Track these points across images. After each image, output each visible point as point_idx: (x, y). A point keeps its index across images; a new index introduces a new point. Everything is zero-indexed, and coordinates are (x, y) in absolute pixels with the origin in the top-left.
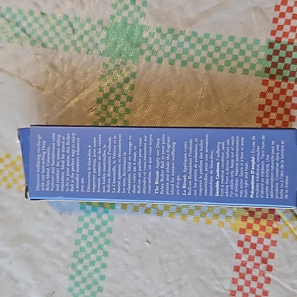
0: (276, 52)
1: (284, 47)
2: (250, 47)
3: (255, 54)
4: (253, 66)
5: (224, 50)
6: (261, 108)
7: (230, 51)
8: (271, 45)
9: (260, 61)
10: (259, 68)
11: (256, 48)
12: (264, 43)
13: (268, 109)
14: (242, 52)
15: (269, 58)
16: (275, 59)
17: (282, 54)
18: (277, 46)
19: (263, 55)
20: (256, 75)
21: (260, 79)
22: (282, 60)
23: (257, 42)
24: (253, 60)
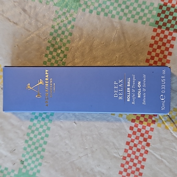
0: (163, 12)
1: (168, 9)
2: (147, 8)
3: (150, 12)
4: (148, 19)
5: (131, 8)
6: (151, 45)
7: (135, 9)
8: (161, 7)
9: (153, 16)
10: (152, 21)
11: (151, 8)
12: (156, 5)
13: (155, 46)
14: (143, 10)
15: (159, 15)
16: (163, 16)
17: (167, 13)
18: (164, 8)
19: (155, 12)
20: (150, 25)
21: (152, 28)
22: (166, 17)
23: (152, 4)
24: (149, 16)
